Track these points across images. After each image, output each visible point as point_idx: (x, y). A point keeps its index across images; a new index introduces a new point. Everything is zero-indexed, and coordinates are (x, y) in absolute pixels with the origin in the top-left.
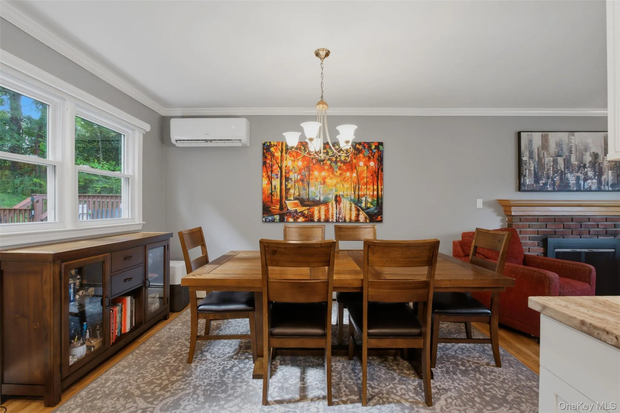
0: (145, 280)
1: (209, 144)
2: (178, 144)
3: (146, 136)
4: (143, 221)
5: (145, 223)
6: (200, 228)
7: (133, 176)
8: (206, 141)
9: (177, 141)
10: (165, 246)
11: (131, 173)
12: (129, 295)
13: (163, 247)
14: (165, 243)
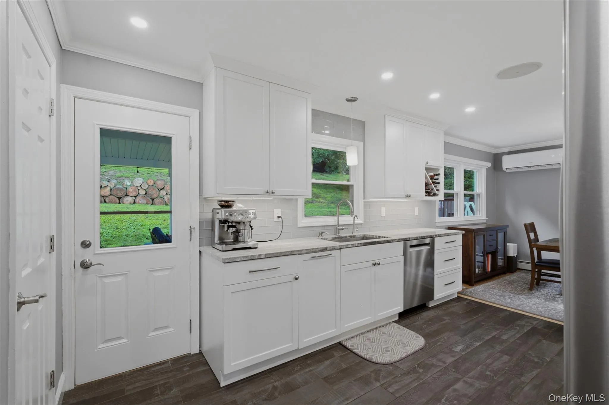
0: (497, 248)
1: (532, 169)
2: (507, 171)
3: (488, 170)
4: (487, 217)
5: (488, 219)
6: (533, 223)
7: (482, 193)
8: (530, 167)
9: (506, 169)
10: (504, 232)
11: (480, 191)
12: (490, 254)
13: (503, 233)
14: (504, 230)
